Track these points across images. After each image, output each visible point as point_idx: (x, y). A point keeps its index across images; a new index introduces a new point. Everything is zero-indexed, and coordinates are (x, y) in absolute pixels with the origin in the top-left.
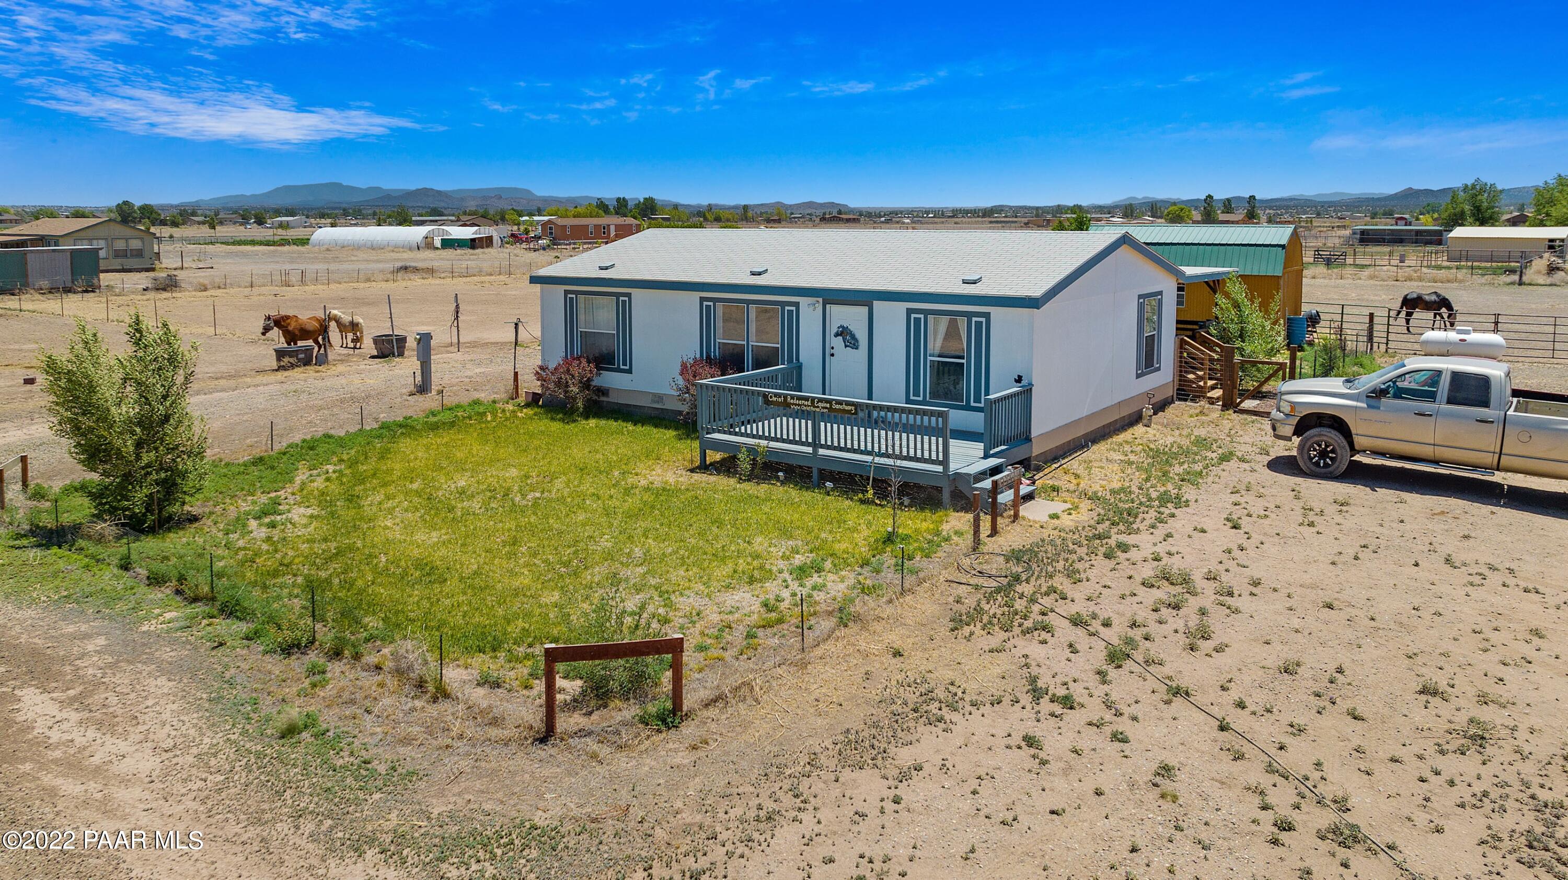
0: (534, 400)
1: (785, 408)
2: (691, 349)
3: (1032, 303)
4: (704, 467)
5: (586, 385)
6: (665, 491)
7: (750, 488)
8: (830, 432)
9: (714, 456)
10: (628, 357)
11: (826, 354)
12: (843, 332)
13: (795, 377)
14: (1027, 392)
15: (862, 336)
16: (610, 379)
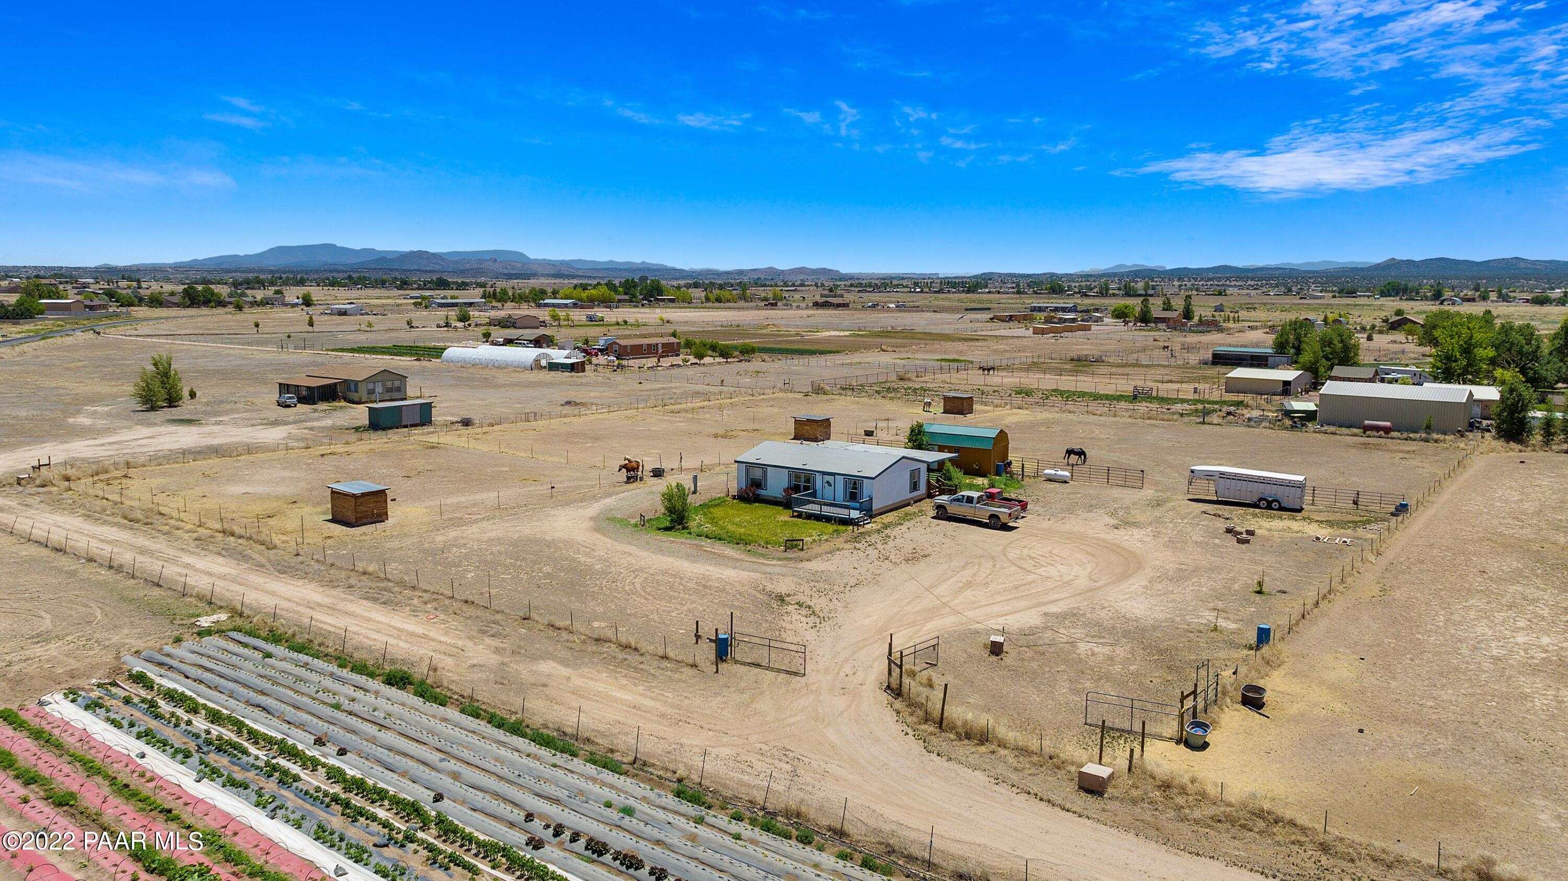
0: (734, 497)
1: (813, 503)
2: (786, 484)
3: (873, 478)
4: (793, 517)
5: (754, 494)
6: (785, 522)
7: (805, 521)
8: (824, 508)
9: (796, 514)
10: (766, 485)
11: (823, 487)
12: (828, 482)
13: (814, 494)
14: (871, 499)
15: (832, 484)
16: (762, 492)
